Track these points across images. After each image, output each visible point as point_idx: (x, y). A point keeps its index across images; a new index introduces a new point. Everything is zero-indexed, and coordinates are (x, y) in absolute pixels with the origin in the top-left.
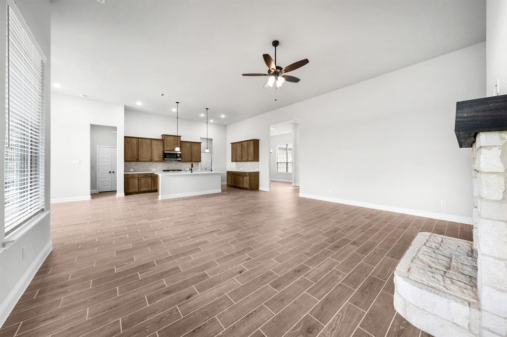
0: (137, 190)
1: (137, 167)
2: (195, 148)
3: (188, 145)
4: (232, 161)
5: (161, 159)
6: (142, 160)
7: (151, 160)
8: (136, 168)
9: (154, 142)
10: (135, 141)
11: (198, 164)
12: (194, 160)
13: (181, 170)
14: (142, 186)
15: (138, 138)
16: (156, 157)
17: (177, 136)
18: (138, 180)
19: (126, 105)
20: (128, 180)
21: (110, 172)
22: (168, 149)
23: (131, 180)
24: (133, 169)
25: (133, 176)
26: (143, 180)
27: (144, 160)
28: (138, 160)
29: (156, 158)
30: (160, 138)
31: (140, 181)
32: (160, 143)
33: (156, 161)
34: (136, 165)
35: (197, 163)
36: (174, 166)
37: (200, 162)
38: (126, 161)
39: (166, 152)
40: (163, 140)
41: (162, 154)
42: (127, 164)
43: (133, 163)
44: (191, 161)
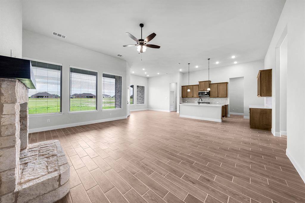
2: (220, 87)
3: (216, 86)
5: (198, 96)
7: (193, 97)
9: (194, 87)
11: (227, 99)
12: (220, 96)
13: (209, 103)
16: (195, 95)
17: (209, 81)
22: (201, 90)
24: (187, 101)
27: (190, 97)
28: (187, 97)
30: (198, 84)
33: (195, 97)
35: (225, 98)
36: (208, 100)
37: (227, 97)
38: (182, 97)
39: (199, 92)
40: (198, 85)
41: (198, 93)
42: (185, 98)
43: (187, 98)
44: (218, 97)
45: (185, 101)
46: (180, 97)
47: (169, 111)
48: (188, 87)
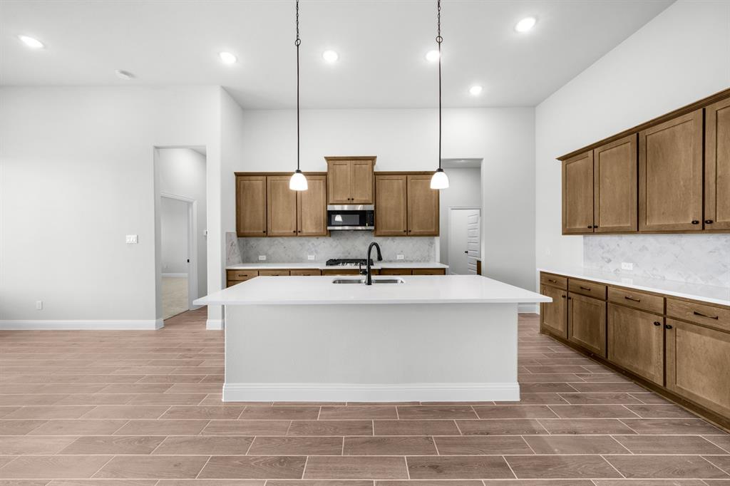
1: (274, 249)
2: (416, 190)
3: (398, 183)
4: (567, 231)
5: (321, 229)
6: (275, 231)
7: (297, 233)
8: (270, 251)
10: (259, 183)
11: (432, 243)
12: (417, 231)
15: (266, 175)
16: (308, 222)
22: (339, 198)
24: (266, 254)
25: (244, 275)
27: (281, 231)
28: (266, 234)
29: (309, 227)
32: (321, 185)
33: (308, 236)
34: (270, 246)
35: (426, 239)
37: (437, 235)
38: (240, 234)
39: (330, 208)
40: (325, 174)
41: (323, 215)
42: (253, 241)
43: (265, 241)
44: (407, 233)
45: (258, 254)
46: (228, 234)
47: (150, 324)
48: (269, 178)
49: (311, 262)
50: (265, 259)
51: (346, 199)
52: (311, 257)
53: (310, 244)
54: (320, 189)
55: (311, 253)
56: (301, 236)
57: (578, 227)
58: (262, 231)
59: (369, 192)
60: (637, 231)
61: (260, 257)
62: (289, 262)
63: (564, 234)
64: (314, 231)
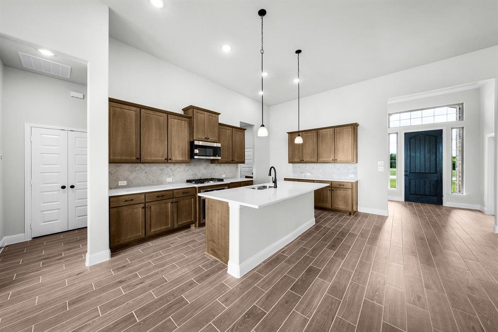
0: (141, 234)
1: (134, 175)
3: (229, 132)
4: (291, 162)
5: (186, 158)
6: (149, 159)
7: (168, 161)
8: (131, 177)
9: (174, 121)
10: (132, 112)
12: (236, 160)
14: (153, 222)
15: (141, 107)
16: (177, 152)
17: (213, 113)
18: (144, 208)
19: (113, 8)
20: (118, 213)
21: (63, 187)
22: (200, 136)
23: (125, 212)
24: (126, 179)
25: (130, 200)
26: (154, 208)
27: (152, 159)
28: (139, 160)
29: (177, 156)
31: (148, 211)
32: (184, 124)
34: (132, 172)
36: (204, 171)
37: (244, 163)
38: (111, 160)
40: (189, 118)
41: (187, 148)
42: (112, 168)
43: (126, 167)
44: (233, 162)
45: (117, 180)
48: (143, 110)
49: (169, 183)
50: (125, 184)
51: (203, 137)
52: (169, 180)
53: (169, 169)
54: (185, 127)
55: (169, 176)
56: (170, 163)
57: (295, 160)
58: (134, 158)
59: (217, 135)
60: (317, 162)
61: (119, 182)
62: (150, 185)
63: (289, 163)
64: (181, 159)
